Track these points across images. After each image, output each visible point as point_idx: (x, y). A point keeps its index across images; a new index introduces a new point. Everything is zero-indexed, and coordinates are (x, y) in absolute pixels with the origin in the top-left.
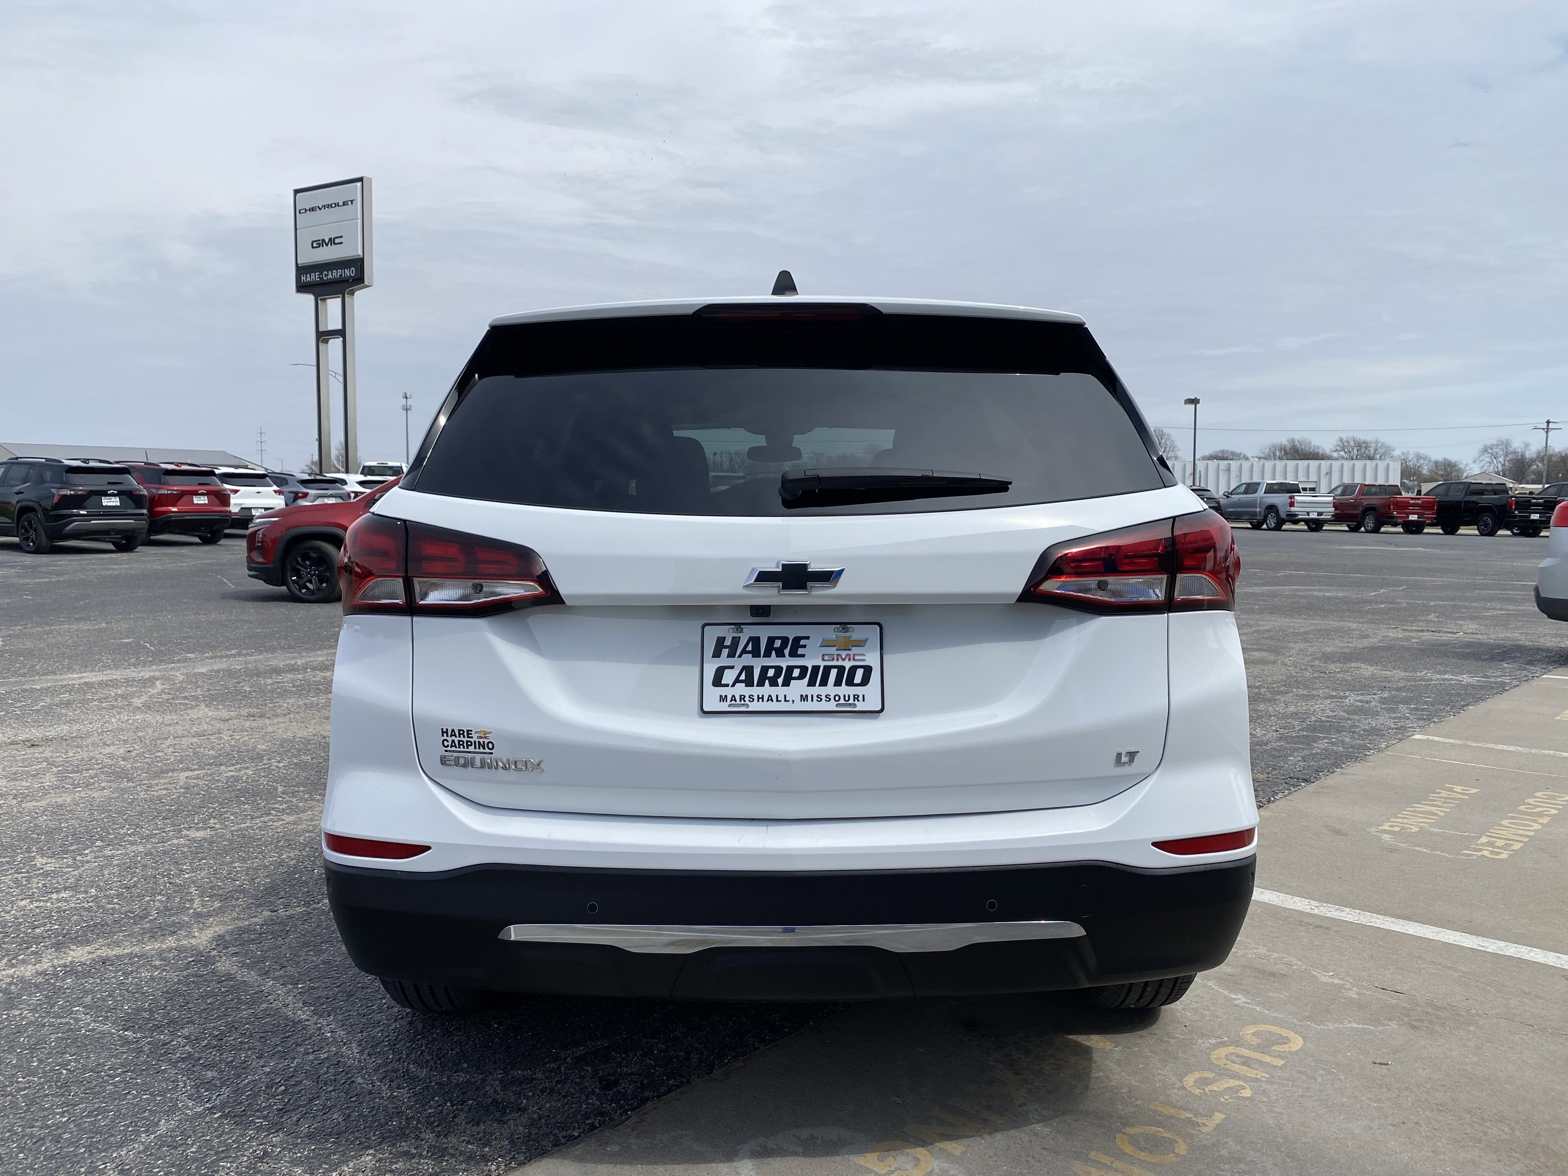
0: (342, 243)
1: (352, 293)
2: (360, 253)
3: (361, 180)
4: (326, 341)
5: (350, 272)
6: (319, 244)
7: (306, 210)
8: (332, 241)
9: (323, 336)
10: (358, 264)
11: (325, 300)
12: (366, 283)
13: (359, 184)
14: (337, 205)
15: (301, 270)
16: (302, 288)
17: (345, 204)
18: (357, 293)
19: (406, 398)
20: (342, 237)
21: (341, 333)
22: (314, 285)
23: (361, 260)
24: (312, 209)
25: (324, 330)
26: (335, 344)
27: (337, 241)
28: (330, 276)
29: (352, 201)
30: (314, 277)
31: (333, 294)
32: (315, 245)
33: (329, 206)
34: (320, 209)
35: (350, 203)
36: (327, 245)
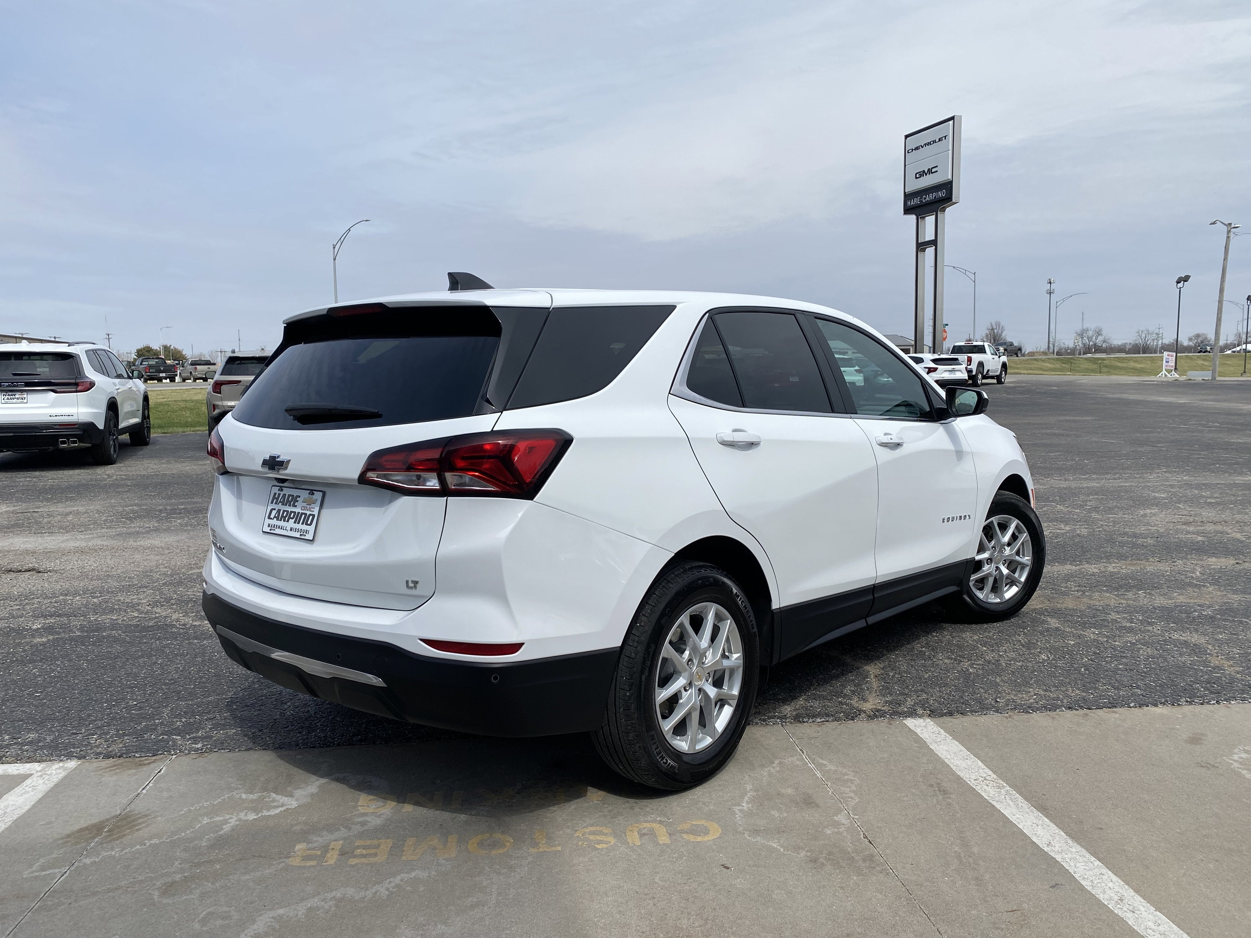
0: (937, 171)
1: (943, 210)
2: (950, 177)
3: (952, 118)
4: (924, 250)
5: (941, 194)
6: (922, 174)
7: (912, 150)
8: (930, 171)
9: (921, 246)
10: (948, 186)
11: (924, 217)
12: (953, 201)
13: (951, 122)
14: (934, 142)
15: (908, 196)
16: (908, 210)
17: (940, 140)
18: (947, 209)
19: (1050, 283)
20: (937, 166)
21: (934, 243)
22: (917, 207)
23: (951, 183)
24: (917, 148)
25: (923, 241)
26: (930, 251)
27: (933, 170)
28: (927, 199)
29: (945, 137)
30: (916, 201)
31: (929, 213)
32: (918, 176)
33: (929, 144)
34: (922, 147)
35: (944, 138)
36: (926, 175)
